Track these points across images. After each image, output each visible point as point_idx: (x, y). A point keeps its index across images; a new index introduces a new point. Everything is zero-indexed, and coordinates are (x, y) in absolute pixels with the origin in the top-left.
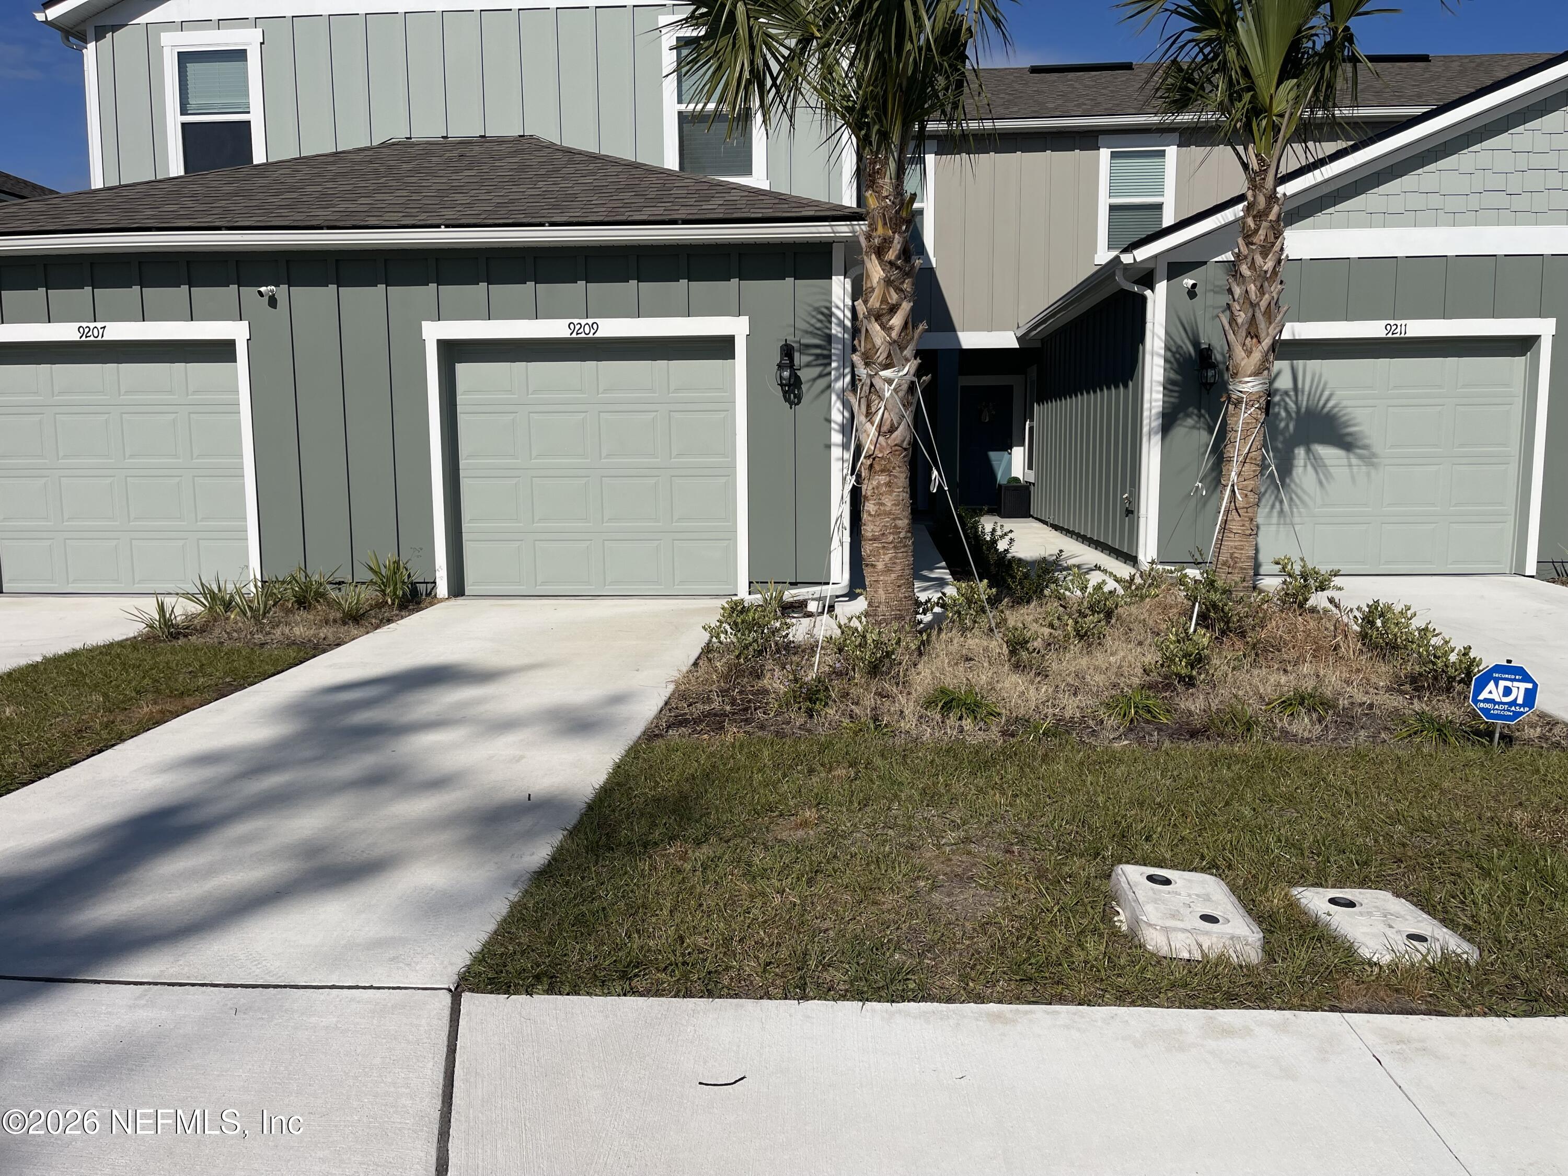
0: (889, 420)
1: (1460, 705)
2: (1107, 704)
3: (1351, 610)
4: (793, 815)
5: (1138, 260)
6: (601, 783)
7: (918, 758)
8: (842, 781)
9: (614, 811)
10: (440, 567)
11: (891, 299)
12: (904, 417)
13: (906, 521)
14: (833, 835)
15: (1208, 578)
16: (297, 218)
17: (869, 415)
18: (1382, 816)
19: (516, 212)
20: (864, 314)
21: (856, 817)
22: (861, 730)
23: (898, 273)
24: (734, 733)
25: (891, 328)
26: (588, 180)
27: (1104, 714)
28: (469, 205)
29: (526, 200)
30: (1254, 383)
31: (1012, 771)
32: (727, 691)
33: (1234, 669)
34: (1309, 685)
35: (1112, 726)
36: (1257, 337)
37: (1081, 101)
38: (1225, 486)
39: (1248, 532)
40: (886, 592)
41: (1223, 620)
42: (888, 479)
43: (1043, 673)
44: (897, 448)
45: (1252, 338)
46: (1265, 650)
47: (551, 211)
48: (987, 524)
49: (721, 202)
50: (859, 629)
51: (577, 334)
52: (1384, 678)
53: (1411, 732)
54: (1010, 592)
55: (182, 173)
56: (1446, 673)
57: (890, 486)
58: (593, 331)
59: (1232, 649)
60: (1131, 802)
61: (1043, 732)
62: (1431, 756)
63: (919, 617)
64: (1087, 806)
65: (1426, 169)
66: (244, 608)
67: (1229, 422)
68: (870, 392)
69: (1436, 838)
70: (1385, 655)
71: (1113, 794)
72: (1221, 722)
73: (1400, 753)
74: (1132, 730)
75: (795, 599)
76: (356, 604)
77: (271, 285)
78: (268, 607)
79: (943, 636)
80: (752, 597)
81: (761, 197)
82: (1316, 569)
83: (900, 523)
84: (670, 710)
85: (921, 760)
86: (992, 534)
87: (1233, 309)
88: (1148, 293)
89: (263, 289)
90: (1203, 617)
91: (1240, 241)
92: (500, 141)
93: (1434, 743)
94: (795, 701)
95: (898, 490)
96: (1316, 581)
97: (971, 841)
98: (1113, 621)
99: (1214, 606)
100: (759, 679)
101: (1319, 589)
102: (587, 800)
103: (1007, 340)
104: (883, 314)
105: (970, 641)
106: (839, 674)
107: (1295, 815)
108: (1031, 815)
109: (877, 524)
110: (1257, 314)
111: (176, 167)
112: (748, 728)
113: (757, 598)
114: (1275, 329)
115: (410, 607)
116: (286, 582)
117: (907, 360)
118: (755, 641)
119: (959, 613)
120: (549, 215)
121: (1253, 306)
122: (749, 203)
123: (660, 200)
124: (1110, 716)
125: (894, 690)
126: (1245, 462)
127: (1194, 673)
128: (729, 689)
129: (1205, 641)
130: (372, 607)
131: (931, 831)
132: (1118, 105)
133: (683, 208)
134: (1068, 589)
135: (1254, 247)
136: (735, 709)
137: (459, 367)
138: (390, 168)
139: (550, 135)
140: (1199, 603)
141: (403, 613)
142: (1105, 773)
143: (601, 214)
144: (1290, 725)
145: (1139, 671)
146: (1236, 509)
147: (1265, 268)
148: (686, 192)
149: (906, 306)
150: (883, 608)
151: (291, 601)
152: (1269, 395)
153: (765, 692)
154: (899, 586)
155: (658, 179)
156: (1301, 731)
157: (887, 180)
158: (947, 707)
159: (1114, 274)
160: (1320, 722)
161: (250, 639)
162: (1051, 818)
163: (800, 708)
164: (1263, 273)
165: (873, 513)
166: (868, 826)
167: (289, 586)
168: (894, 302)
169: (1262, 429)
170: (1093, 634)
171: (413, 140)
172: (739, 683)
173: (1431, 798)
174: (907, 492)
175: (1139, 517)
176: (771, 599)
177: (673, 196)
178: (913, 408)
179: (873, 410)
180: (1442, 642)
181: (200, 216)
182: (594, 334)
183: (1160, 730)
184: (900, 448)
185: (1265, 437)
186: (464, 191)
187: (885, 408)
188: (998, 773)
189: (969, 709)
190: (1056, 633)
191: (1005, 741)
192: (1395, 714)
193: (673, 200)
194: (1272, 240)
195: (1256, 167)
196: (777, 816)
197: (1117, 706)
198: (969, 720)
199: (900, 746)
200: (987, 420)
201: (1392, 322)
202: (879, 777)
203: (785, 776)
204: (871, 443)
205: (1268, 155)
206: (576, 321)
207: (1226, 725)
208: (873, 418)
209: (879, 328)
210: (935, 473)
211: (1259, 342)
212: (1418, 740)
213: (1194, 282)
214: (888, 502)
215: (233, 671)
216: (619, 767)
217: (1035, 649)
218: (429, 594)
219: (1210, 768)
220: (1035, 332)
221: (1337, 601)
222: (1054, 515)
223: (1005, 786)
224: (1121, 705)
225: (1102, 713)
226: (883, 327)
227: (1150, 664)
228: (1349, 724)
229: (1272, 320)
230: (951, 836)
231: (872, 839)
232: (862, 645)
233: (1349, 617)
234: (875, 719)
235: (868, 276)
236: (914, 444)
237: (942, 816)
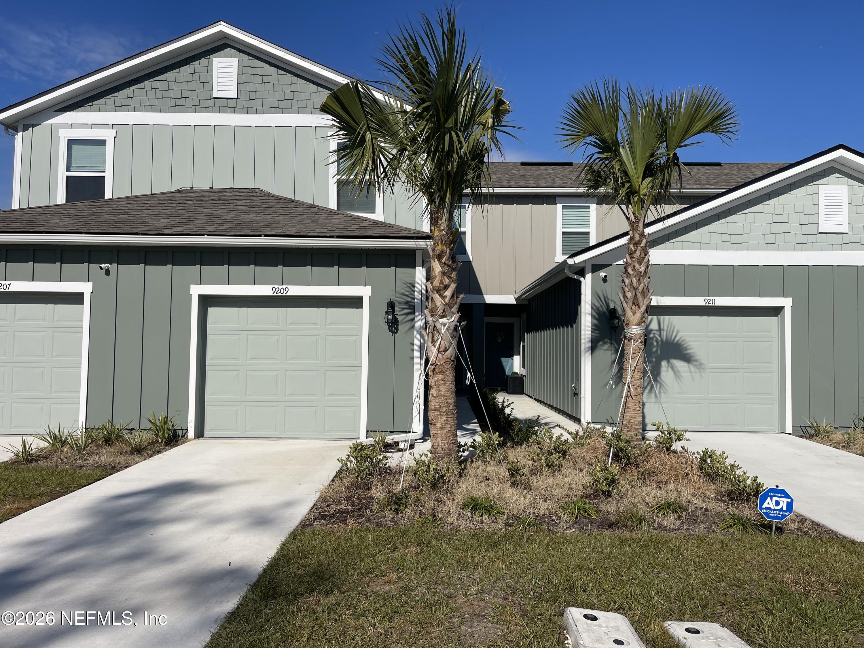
0: (444, 345)
1: (754, 509)
2: (564, 507)
3: (694, 453)
4: (384, 576)
5: (576, 262)
6: (273, 555)
7: (457, 540)
8: (413, 555)
9: (279, 573)
10: (191, 421)
11: (445, 282)
12: (452, 343)
13: (453, 400)
14: (406, 589)
15: (617, 434)
16: (126, 228)
17: (433, 342)
18: (713, 577)
19: (247, 229)
20: (431, 289)
21: (420, 577)
22: (425, 522)
23: (448, 269)
24: (353, 524)
25: (445, 297)
26: (287, 213)
27: (562, 513)
28: (222, 224)
29: (253, 223)
30: (637, 329)
31: (509, 547)
32: (350, 497)
33: (632, 487)
34: (673, 496)
35: (566, 521)
36: (638, 305)
37: (547, 180)
38: (625, 383)
39: (638, 408)
40: (442, 439)
41: (626, 458)
42: (443, 377)
43: (528, 488)
44: (448, 360)
45: (635, 306)
46: (649, 475)
47: (265, 229)
48: (500, 398)
49: (358, 227)
50: (426, 462)
51: (277, 293)
52: (713, 492)
53: (728, 525)
54: (512, 439)
55: (64, 202)
56: (746, 491)
57: (444, 381)
58: (285, 292)
59: (632, 474)
60: (575, 568)
61: (528, 524)
62: (739, 540)
63: (460, 453)
64: (551, 570)
65: (721, 221)
66: (73, 445)
67: (625, 349)
68: (434, 330)
69: (743, 590)
70: (713, 480)
71: (565, 562)
72: (625, 518)
73: (723, 538)
74: (576, 523)
75: (392, 441)
76: (140, 442)
77: (107, 263)
78: (87, 445)
79: (474, 465)
80: (368, 439)
81: (379, 225)
82: (675, 429)
83: (449, 401)
84: (316, 509)
85: (459, 541)
86: (503, 404)
87: (625, 290)
88: (582, 279)
89: (102, 266)
90: (615, 455)
91: (627, 256)
92: (241, 191)
93: (741, 532)
94: (388, 504)
95: (449, 383)
96: (675, 436)
97: (485, 592)
98: (567, 457)
99: (621, 450)
100: (369, 490)
101: (677, 440)
102: (263, 566)
103: (510, 299)
104: (441, 290)
105: (489, 468)
106: (415, 488)
107: (666, 576)
108: (519, 576)
109: (437, 401)
110: (637, 294)
111: (61, 198)
112: (361, 521)
113: (371, 441)
114: (647, 301)
115: (172, 444)
116: (100, 429)
117: (454, 314)
118: (368, 467)
119: (483, 451)
120: (265, 231)
121: (636, 289)
122: (372, 228)
123: (325, 225)
124: (564, 514)
125: (445, 498)
126: (634, 371)
127: (611, 489)
128: (351, 496)
129: (616, 471)
130: (149, 444)
131: (462, 586)
132: (565, 183)
133: (337, 230)
134: (542, 438)
135: (634, 259)
136: (354, 509)
137: (209, 309)
138: (180, 203)
139: (268, 188)
140: (613, 448)
141: (167, 448)
142: (561, 549)
143: (293, 231)
144: (663, 520)
145: (581, 487)
146: (631, 396)
147: (640, 270)
148: (339, 221)
149: (453, 286)
150: (440, 449)
151: (102, 440)
152: (646, 336)
153: (372, 498)
154: (449, 437)
155: (325, 213)
156: (669, 524)
157: (443, 221)
158: (475, 508)
159: (564, 269)
160: (679, 519)
161: (74, 463)
162: (530, 578)
163: (391, 509)
164: (639, 273)
165: (435, 395)
166: (426, 582)
167: (101, 432)
168: (447, 283)
169: (643, 353)
170: (556, 465)
171: (194, 189)
172: (357, 493)
173: (740, 565)
174: (453, 384)
175: (581, 398)
176: (379, 441)
177: (332, 223)
178: (457, 339)
179: (435, 339)
180: (742, 473)
181: (72, 226)
182: (286, 293)
183: (591, 523)
184: (449, 360)
185: (644, 357)
186: (219, 217)
187: (442, 339)
188: (501, 548)
189: (487, 509)
190: (536, 464)
191: (506, 530)
192: (719, 514)
193: (332, 225)
194: (643, 256)
195: (633, 220)
196: (374, 576)
197: (568, 508)
198: (487, 516)
199: (447, 532)
200: (500, 341)
201: (708, 298)
202: (434, 552)
203: (380, 551)
204: (434, 357)
205: (639, 214)
206: (276, 287)
207: (628, 520)
208: (435, 344)
209: (439, 296)
210: (469, 374)
211: (639, 308)
212: (732, 530)
213: (605, 274)
214: (443, 389)
215: (62, 484)
216: (284, 545)
217: (523, 474)
218: (183, 436)
219: (619, 547)
220: (524, 296)
221: (686, 448)
222: (536, 394)
223: (505, 557)
224: (570, 508)
225: (560, 513)
226: (441, 296)
227: (587, 483)
228: (695, 520)
229: (645, 297)
230: (474, 589)
231: (428, 591)
232: (428, 471)
233: (692, 457)
234: (434, 515)
235: (433, 270)
236: (457, 358)
237: (469, 576)
